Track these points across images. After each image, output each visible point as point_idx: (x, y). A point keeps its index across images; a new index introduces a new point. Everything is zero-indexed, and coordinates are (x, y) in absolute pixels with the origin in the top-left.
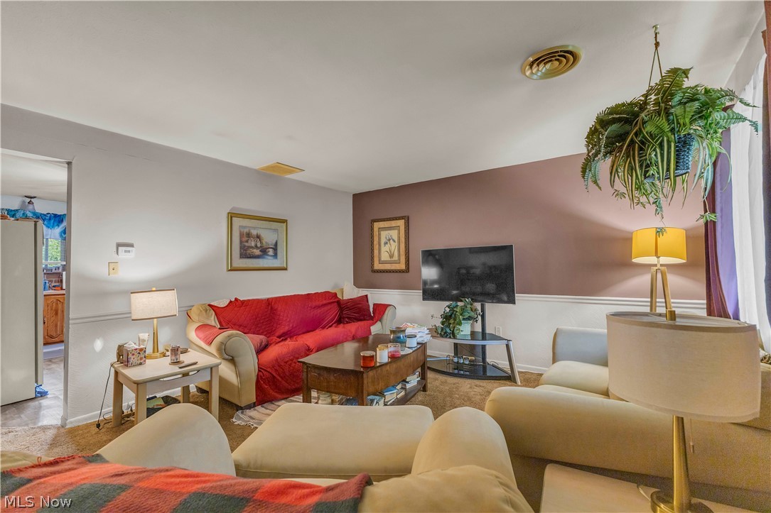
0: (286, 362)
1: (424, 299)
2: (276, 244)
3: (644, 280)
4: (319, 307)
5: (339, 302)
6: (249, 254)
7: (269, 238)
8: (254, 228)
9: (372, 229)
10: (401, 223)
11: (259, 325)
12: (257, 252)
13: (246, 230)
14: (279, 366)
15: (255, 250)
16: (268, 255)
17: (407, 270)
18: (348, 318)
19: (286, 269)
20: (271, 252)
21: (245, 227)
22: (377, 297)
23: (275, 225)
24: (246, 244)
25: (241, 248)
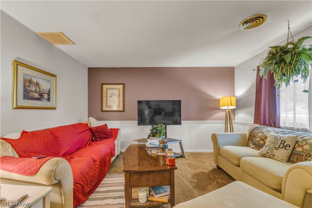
0: (86, 173)
1: (138, 125)
2: (49, 91)
3: (222, 114)
4: (80, 133)
5: (91, 130)
6: (31, 97)
7: (45, 86)
8: (35, 77)
9: (102, 89)
10: (121, 87)
11: (50, 150)
12: (36, 95)
13: (28, 78)
14: (84, 177)
15: (35, 94)
16: (43, 98)
17: (124, 111)
18: (99, 138)
19: (55, 109)
20: (46, 96)
21: (28, 75)
22: (112, 125)
23: (49, 77)
24: (29, 88)
25: (24, 91)
